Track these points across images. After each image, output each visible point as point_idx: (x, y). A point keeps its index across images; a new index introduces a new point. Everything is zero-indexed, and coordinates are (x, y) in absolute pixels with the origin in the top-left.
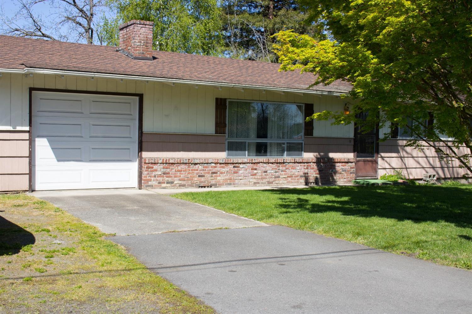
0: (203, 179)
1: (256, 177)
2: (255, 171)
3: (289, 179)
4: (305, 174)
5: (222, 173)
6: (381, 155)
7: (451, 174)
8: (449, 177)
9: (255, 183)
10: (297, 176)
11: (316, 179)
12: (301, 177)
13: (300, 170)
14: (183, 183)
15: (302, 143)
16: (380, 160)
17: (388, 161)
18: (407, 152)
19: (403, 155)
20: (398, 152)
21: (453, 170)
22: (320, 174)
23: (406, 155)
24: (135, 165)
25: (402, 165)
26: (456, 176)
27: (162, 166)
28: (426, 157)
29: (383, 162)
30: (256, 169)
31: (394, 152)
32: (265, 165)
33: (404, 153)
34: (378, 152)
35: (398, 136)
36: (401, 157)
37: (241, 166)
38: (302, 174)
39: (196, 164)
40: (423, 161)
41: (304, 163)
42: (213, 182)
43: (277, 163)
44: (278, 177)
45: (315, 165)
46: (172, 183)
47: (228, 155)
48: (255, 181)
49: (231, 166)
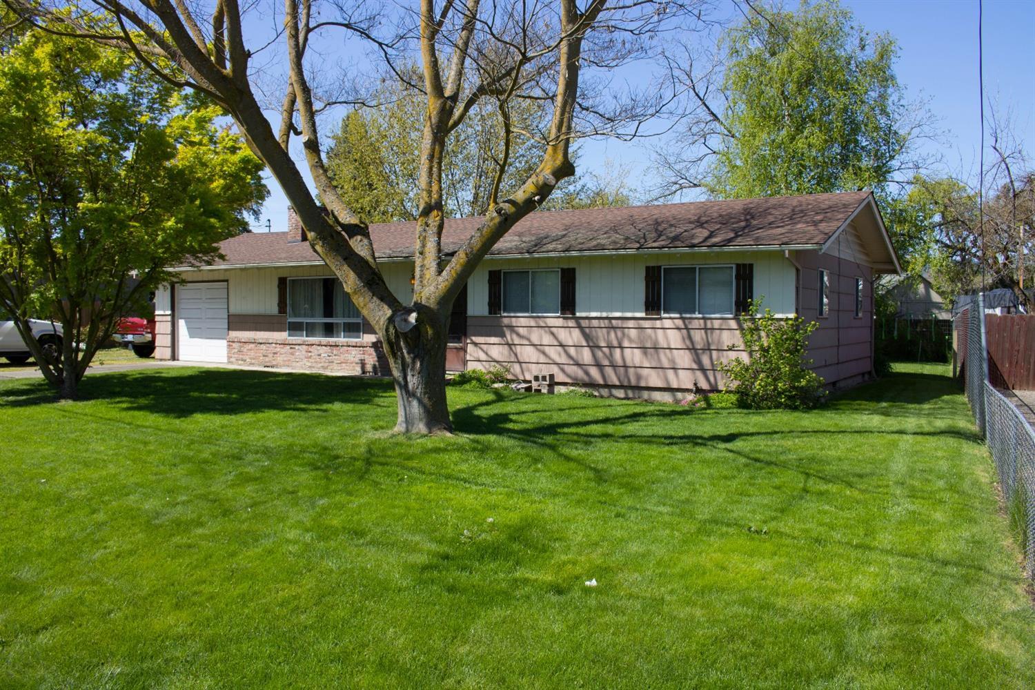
0: (267, 359)
1: (311, 360)
2: (310, 354)
3: (344, 365)
4: (361, 360)
5: (281, 354)
6: (472, 340)
7: (621, 379)
8: (618, 383)
9: (310, 367)
10: (352, 363)
11: (374, 367)
12: (357, 363)
13: (354, 355)
14: (253, 361)
15: (359, 323)
16: (470, 348)
17: (485, 349)
18: (518, 335)
19: (512, 340)
20: (503, 335)
21: (626, 372)
22: (378, 361)
23: (517, 341)
24: (224, 343)
25: (510, 355)
26: (633, 382)
27: (238, 344)
28: (561, 345)
29: (475, 349)
30: (310, 352)
31: (495, 336)
32: (319, 348)
33: (515, 336)
34: (466, 335)
35: (500, 310)
36: (508, 344)
37: (297, 347)
38: (357, 360)
39: (261, 343)
40: (554, 353)
41: (360, 347)
42: (274, 363)
43: (331, 346)
44: (332, 362)
45: (372, 350)
46: (245, 361)
47: (289, 336)
48: (309, 364)
49: (288, 347)
